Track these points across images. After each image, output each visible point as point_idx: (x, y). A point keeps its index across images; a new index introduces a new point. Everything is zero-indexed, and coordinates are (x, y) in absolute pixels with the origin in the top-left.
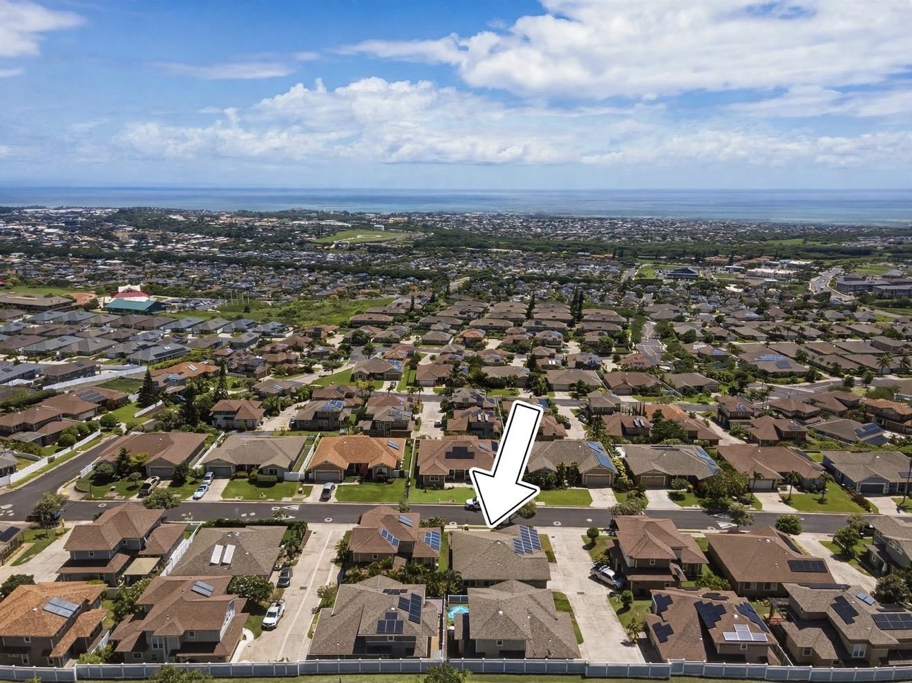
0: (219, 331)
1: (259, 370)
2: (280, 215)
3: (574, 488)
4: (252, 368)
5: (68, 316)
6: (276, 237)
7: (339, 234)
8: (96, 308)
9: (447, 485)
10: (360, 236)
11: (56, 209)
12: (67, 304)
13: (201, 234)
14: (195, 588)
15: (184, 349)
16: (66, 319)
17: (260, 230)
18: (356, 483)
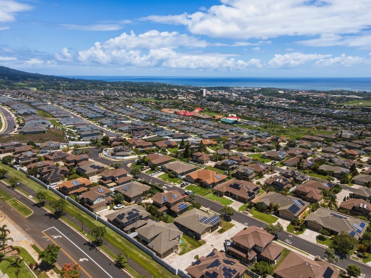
0: (244, 133)
1: (232, 146)
2: (327, 93)
3: (274, 216)
4: (229, 146)
5: (204, 122)
6: (317, 101)
7: (350, 102)
8: (219, 121)
9: (224, 196)
10: (361, 103)
11: (244, 88)
12: (211, 118)
13: (286, 99)
14: (99, 190)
15: (219, 136)
16: (203, 122)
17: (311, 98)
18: (196, 186)
